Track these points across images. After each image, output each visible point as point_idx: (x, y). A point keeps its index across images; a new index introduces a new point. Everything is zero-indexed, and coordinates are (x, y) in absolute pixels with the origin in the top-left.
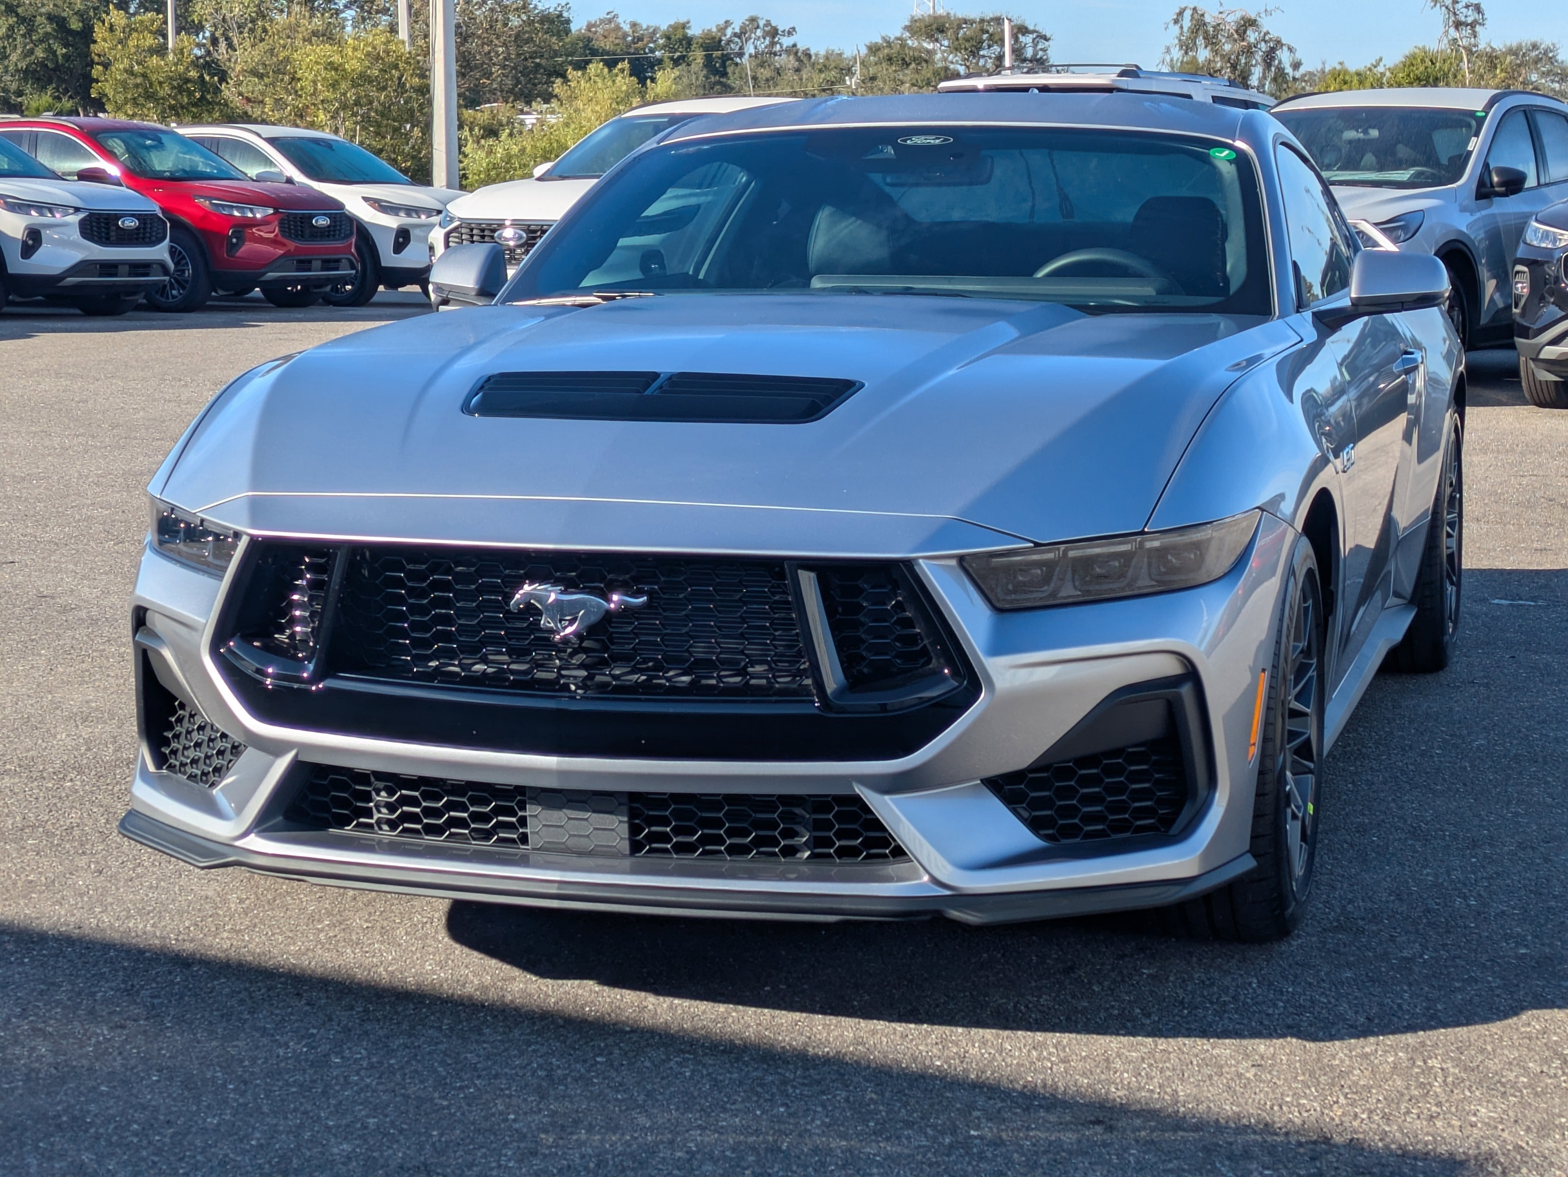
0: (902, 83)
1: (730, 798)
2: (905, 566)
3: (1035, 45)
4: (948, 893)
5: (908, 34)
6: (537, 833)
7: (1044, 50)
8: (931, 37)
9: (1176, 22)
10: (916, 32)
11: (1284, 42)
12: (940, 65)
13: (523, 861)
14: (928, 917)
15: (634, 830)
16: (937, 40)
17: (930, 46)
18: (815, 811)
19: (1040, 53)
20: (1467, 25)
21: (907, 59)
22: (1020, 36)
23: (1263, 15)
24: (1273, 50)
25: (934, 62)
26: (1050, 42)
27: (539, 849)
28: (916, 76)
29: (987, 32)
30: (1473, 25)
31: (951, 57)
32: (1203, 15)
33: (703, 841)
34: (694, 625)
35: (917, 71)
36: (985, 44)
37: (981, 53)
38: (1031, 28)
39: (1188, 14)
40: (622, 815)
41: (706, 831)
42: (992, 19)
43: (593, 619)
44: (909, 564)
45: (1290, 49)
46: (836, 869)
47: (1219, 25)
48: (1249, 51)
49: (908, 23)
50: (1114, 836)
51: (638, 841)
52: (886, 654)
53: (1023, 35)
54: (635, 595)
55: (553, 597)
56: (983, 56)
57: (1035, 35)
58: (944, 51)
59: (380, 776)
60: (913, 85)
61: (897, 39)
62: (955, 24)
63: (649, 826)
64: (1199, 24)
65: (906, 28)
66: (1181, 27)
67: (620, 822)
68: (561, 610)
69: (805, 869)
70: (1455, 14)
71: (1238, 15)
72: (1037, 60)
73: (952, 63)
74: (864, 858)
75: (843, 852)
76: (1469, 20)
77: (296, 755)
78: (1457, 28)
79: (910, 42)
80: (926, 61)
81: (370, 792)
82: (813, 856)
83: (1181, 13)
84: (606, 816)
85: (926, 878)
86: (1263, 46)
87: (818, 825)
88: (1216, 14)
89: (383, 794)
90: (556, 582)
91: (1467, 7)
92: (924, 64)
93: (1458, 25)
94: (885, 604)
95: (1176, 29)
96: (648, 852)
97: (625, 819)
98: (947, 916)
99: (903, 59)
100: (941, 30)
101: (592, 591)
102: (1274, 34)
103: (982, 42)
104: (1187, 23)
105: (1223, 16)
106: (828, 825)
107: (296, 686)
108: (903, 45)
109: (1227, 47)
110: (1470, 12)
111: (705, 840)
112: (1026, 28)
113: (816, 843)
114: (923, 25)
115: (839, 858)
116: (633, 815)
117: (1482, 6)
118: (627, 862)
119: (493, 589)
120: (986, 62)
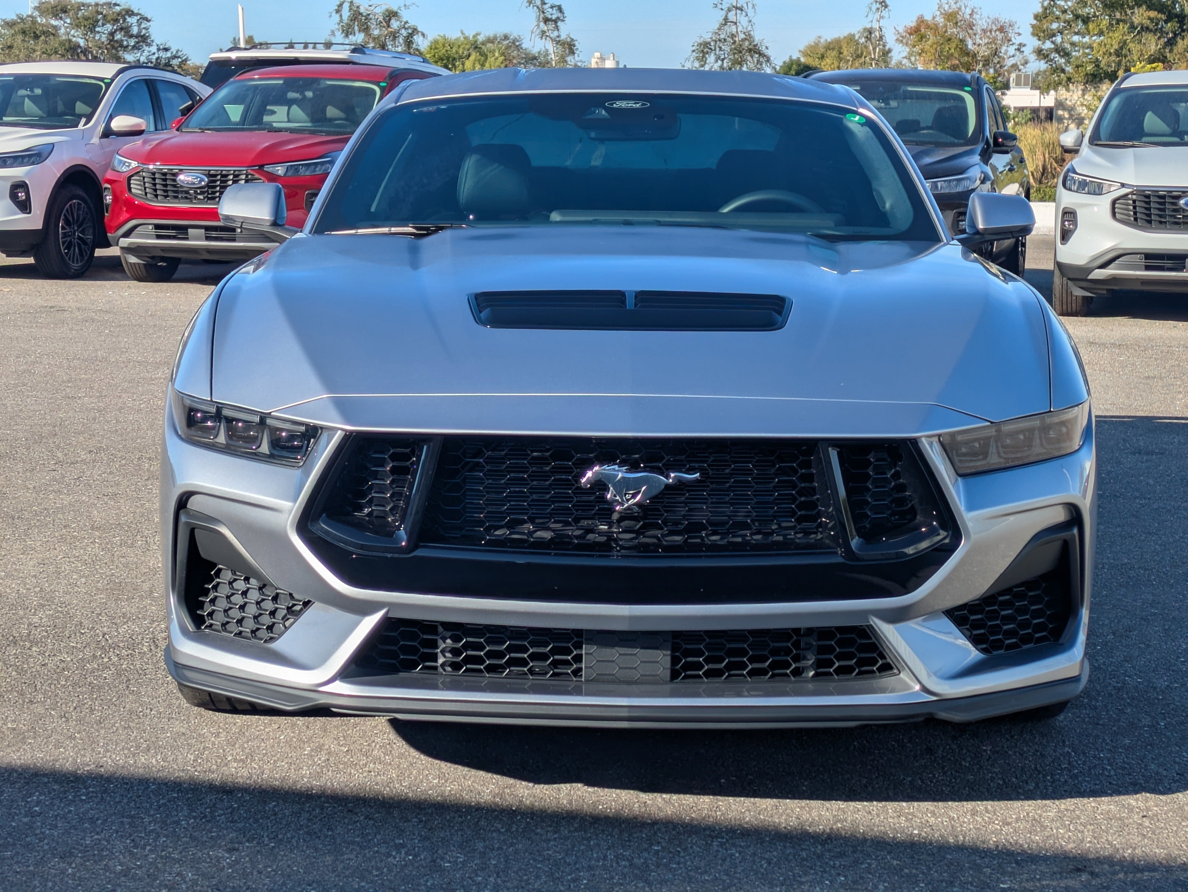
0: (35, 51)
1: (754, 633)
2: (911, 443)
3: (139, 25)
4: (935, 698)
5: (37, 13)
6: (591, 667)
7: (146, 29)
8: (56, 16)
9: (338, 11)
10: (44, 12)
11: (419, 29)
12: (64, 38)
13: (577, 691)
14: (921, 719)
15: (675, 661)
16: (61, 18)
17: (54, 22)
18: (819, 639)
19: (144, 32)
20: (553, 21)
21: (38, 32)
22: (127, 17)
23: (403, 9)
24: (411, 35)
25: (59, 36)
26: (151, 23)
27: (591, 680)
28: (46, 46)
29: (102, 13)
30: (555, 21)
31: (73, 32)
32: (358, 7)
33: (729, 667)
34: (734, 495)
35: (46, 42)
36: (100, 23)
37: (97, 29)
38: (136, 11)
39: (346, 6)
40: (666, 650)
41: (732, 659)
42: (105, 4)
43: (655, 492)
44: (914, 442)
45: (423, 35)
46: (834, 684)
47: (369, 15)
48: (394, 36)
49: (37, 5)
50: (1025, 647)
51: (677, 670)
52: (883, 513)
53: (130, 16)
54: (688, 471)
55: (620, 475)
56: (99, 32)
57: (139, 17)
58: (67, 27)
59: (448, 626)
60: (43, 53)
61: (28, 16)
62: (76, 6)
63: (685, 657)
64: (356, 15)
65: (36, 8)
66: (341, 16)
67: (664, 655)
68: (624, 486)
69: (810, 686)
70: (543, 12)
71: (384, 8)
72: (142, 36)
73: (74, 36)
74: (857, 675)
75: (840, 671)
76: (554, 17)
77: (387, 613)
78: (545, 23)
79: (39, 20)
80: (53, 35)
81: (436, 640)
82: (816, 675)
83: (341, 5)
84: (651, 651)
85: (917, 687)
86: (404, 32)
87: (822, 650)
88: (367, 7)
89: (449, 641)
90: (621, 464)
91: (552, 7)
92: (52, 37)
93: (546, 20)
94: (885, 474)
95: (336, 18)
96: (683, 678)
97: (669, 652)
98: (937, 717)
99: (35, 33)
100: (65, 11)
101: (653, 470)
102: (412, 23)
103: (98, 21)
104: (346, 13)
105: (372, 8)
106: (830, 650)
107: (389, 555)
108: (34, 22)
109: (376, 32)
110: (554, 12)
111: (730, 667)
112: (132, 11)
113: (819, 664)
114: (49, 6)
115: (837, 675)
116: (674, 649)
117: (563, 7)
118: (668, 687)
119: (567, 470)
120: (101, 36)
